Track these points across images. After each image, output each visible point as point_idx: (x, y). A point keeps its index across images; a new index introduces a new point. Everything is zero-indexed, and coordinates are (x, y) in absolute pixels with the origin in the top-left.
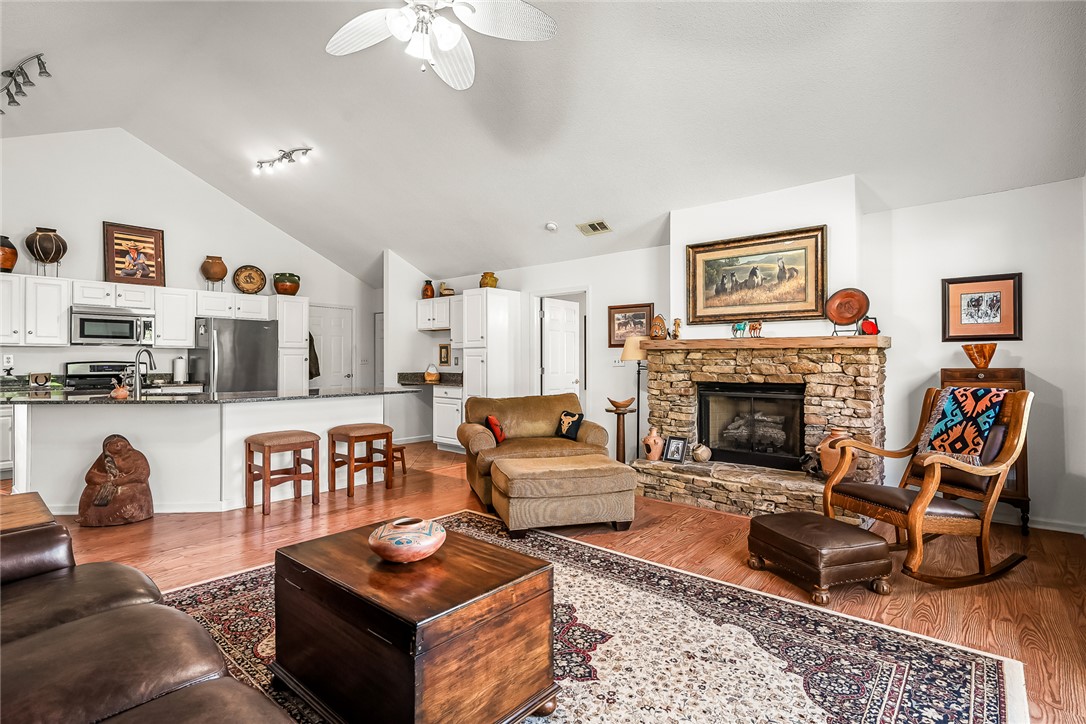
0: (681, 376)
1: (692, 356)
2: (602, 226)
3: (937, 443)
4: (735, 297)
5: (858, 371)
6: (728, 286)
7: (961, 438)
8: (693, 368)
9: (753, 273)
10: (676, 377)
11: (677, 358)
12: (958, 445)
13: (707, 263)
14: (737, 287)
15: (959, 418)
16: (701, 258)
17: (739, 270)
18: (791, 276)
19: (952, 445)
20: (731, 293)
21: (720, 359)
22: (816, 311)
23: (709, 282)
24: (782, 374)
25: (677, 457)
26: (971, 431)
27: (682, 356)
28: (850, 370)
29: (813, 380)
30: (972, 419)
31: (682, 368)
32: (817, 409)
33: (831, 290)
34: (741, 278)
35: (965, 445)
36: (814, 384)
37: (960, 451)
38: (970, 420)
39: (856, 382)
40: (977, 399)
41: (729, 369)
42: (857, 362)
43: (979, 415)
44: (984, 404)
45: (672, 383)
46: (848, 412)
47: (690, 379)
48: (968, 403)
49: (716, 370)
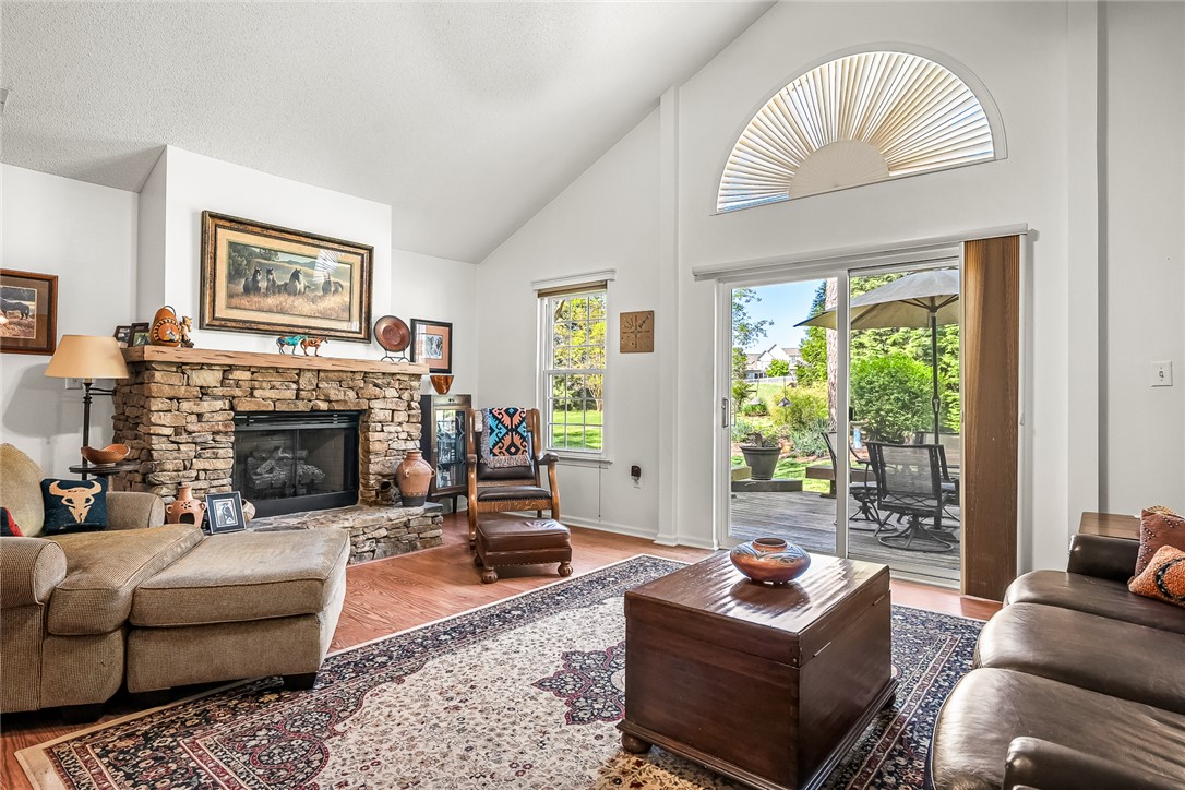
0: (219, 404)
1: (237, 375)
3: (496, 450)
4: (271, 301)
5: (412, 396)
6: (263, 284)
7: (513, 444)
8: (238, 392)
9: (295, 275)
10: (206, 406)
11: (210, 378)
12: (513, 450)
13: (232, 245)
14: (274, 289)
15: (504, 431)
16: (225, 236)
17: (278, 267)
18: (336, 291)
19: (508, 450)
20: (266, 295)
21: (277, 380)
22: (360, 332)
23: (234, 273)
24: (346, 398)
26: (517, 438)
27: (219, 375)
28: (406, 396)
29: (376, 404)
30: (514, 430)
31: (219, 392)
32: (381, 436)
33: (376, 314)
34: (281, 278)
35: (518, 450)
36: (379, 411)
37: (516, 453)
38: (512, 430)
39: (410, 407)
40: (511, 416)
41: (290, 394)
42: (411, 388)
43: (517, 427)
44: (517, 419)
45: (200, 416)
46: (404, 436)
47: (232, 408)
48: (506, 420)
49: (270, 396)
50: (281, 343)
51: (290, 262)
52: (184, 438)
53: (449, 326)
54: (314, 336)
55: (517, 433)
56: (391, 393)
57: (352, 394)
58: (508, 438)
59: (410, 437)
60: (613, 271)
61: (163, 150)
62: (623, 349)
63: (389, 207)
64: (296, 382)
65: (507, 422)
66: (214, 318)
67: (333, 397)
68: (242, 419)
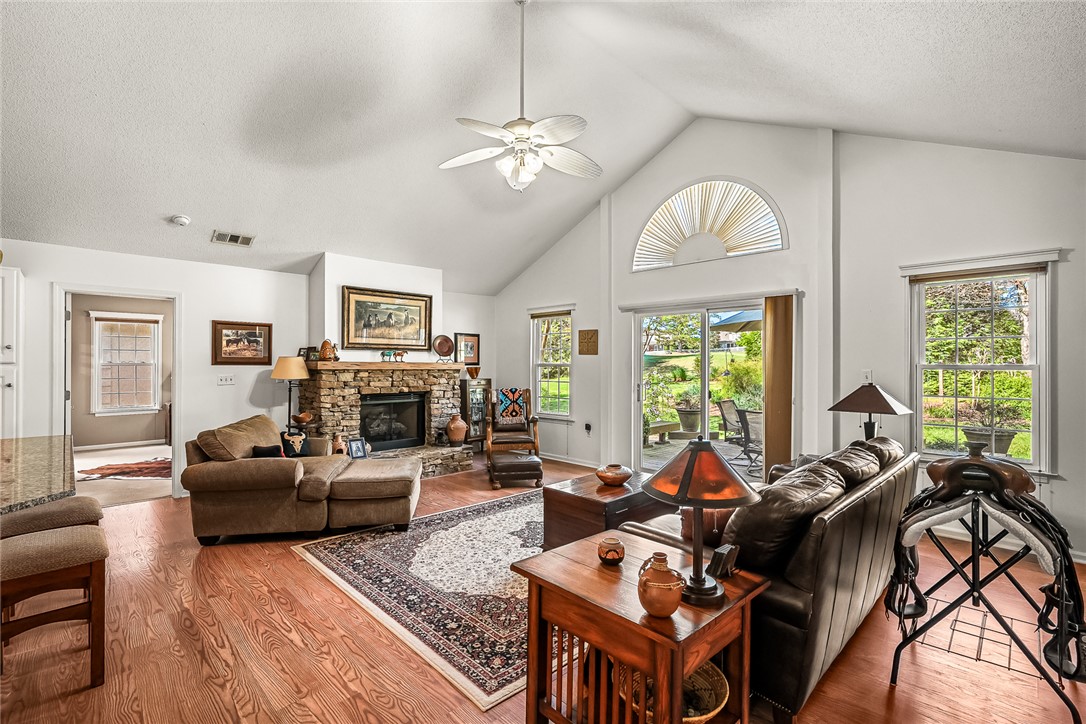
0: (353, 391)
1: (362, 374)
2: (247, 241)
3: (504, 414)
4: (377, 331)
5: (455, 382)
6: (373, 322)
7: (514, 410)
8: (362, 384)
9: (390, 316)
10: (347, 391)
11: (348, 377)
12: (514, 414)
13: (357, 302)
14: (379, 324)
15: (509, 402)
16: (354, 298)
17: (381, 312)
18: (412, 323)
19: (511, 414)
20: (374, 328)
21: (381, 377)
22: (425, 346)
23: (359, 318)
24: (418, 384)
25: (360, 454)
26: (516, 407)
27: (352, 375)
28: (451, 382)
29: (435, 388)
30: (515, 402)
31: (352, 384)
32: (437, 406)
33: (435, 334)
34: (382, 318)
35: (517, 413)
36: (437, 391)
37: (516, 416)
38: (514, 402)
39: (454, 389)
40: (513, 393)
41: (388, 384)
42: (455, 377)
43: (517, 400)
44: (517, 395)
45: (344, 397)
46: (450, 405)
47: (359, 393)
48: (510, 395)
49: (379, 385)
50: (383, 355)
52: (336, 409)
53: (478, 336)
54: (401, 350)
55: (517, 403)
56: (443, 381)
57: (421, 382)
58: (511, 407)
59: (454, 406)
60: (575, 304)
61: (322, 255)
62: (580, 353)
63: (441, 271)
64: (391, 377)
65: (511, 397)
66: (349, 343)
67: (411, 385)
68: (363, 398)
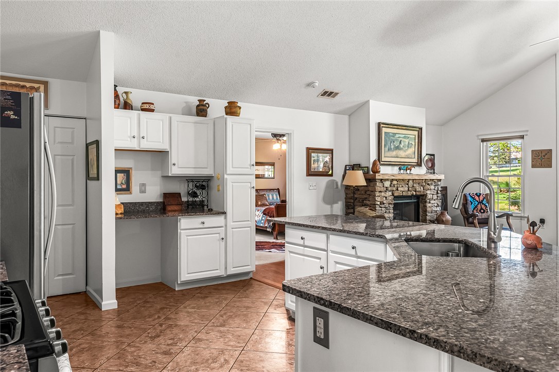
0: (390, 193)
1: (394, 182)
3: (475, 211)
5: (438, 188)
7: (482, 209)
8: (394, 189)
9: (400, 142)
10: (387, 194)
11: (388, 184)
12: (482, 211)
13: (386, 133)
14: (395, 148)
15: (477, 203)
16: (384, 130)
18: (411, 147)
19: (480, 211)
21: (403, 184)
24: (420, 190)
26: (483, 206)
27: (390, 183)
28: (436, 189)
29: (428, 192)
30: (481, 202)
31: (390, 189)
32: (430, 205)
36: (429, 194)
37: (484, 212)
38: (480, 202)
39: (437, 192)
40: (479, 196)
41: (406, 189)
42: (438, 185)
43: (482, 201)
44: (481, 198)
45: (386, 197)
46: (436, 205)
47: (393, 195)
48: (477, 198)
49: (403, 190)
50: (400, 169)
51: (399, 137)
52: (383, 206)
53: (434, 155)
54: (410, 166)
55: (483, 204)
56: (432, 187)
57: (422, 188)
58: (479, 206)
59: (438, 206)
60: (527, 131)
61: (369, 101)
62: (533, 166)
63: (425, 109)
64: (408, 184)
65: (477, 199)
66: (382, 161)
67: (417, 190)
68: (396, 198)
